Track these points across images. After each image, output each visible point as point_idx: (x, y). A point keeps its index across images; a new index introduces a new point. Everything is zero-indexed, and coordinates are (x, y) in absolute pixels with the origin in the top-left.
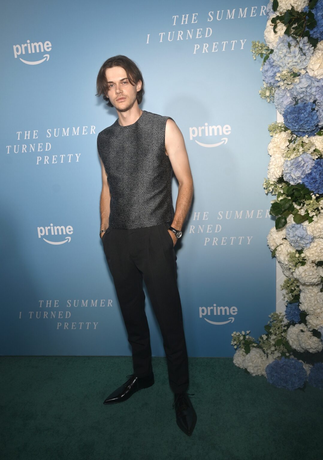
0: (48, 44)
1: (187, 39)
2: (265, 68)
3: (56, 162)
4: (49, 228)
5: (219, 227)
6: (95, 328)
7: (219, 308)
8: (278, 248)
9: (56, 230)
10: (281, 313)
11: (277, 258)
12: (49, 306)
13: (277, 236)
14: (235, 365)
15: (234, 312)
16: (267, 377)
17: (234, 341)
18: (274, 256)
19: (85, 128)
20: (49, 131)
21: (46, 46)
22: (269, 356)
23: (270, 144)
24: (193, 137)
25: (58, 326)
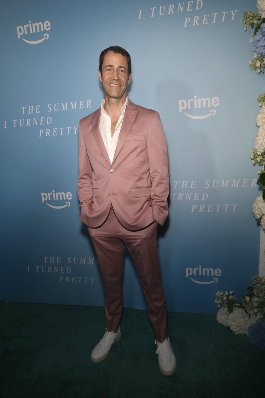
1: (178, 12)
2: (257, 38)
3: (56, 135)
4: (51, 193)
5: (205, 195)
6: (92, 283)
7: (204, 270)
8: (263, 216)
9: (57, 195)
10: (264, 277)
11: (262, 226)
12: (53, 262)
13: (263, 205)
14: (218, 322)
15: (218, 274)
16: (249, 337)
17: (217, 301)
18: (259, 224)
20: (50, 106)
21: (45, 26)
22: (251, 316)
23: (258, 115)
24: (182, 109)
25: (61, 279)
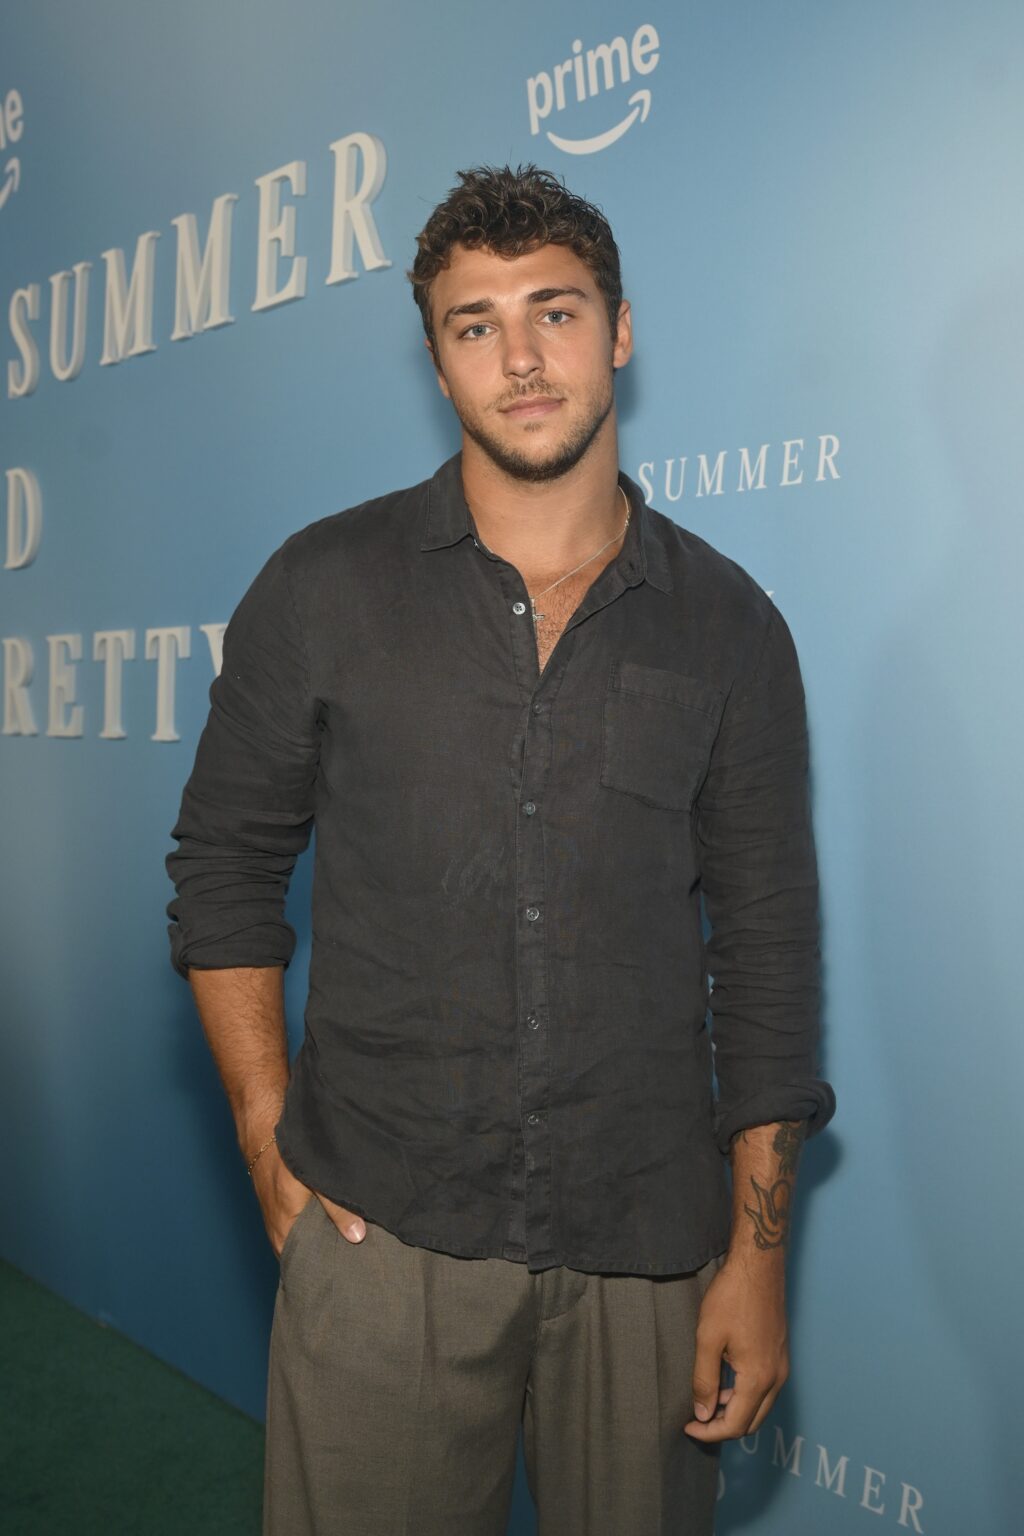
0: (645, 40)
19: (795, 448)
